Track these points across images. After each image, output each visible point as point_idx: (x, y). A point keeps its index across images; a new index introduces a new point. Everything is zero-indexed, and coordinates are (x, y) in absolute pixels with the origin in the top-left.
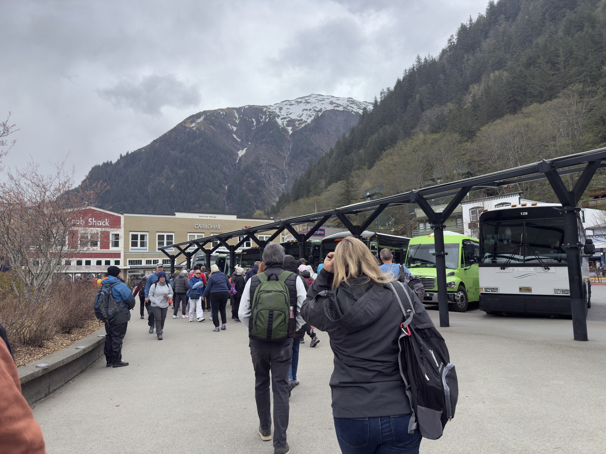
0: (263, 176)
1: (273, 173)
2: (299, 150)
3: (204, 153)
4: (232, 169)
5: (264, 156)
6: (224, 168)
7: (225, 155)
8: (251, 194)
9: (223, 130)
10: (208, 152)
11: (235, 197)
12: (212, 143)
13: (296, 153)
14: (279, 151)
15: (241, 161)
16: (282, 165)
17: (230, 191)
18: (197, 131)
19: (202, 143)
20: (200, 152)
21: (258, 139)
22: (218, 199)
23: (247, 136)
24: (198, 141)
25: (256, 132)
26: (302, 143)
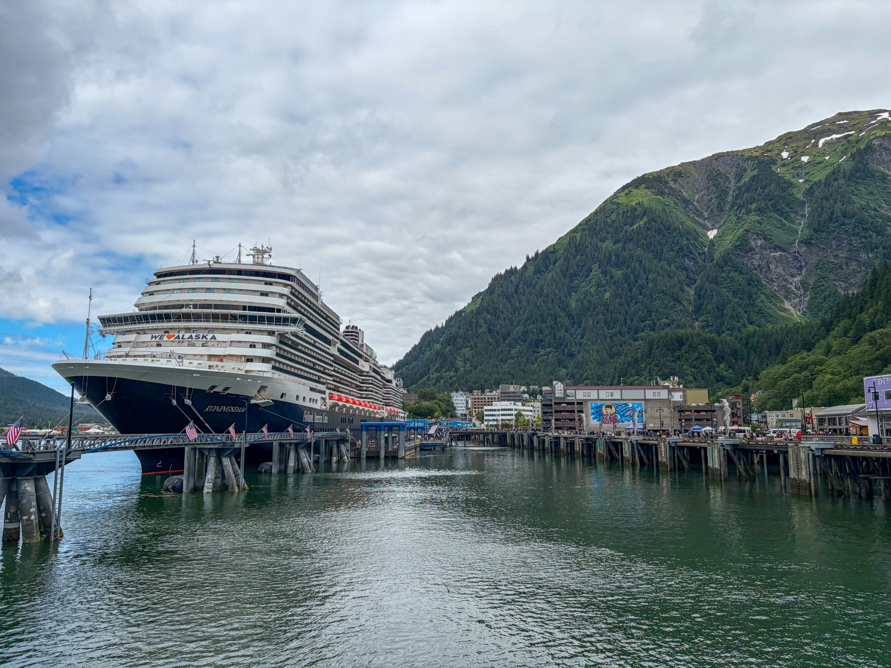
0: (756, 267)
1: (775, 260)
2: (825, 216)
3: (652, 239)
4: (699, 260)
5: (757, 234)
6: (686, 260)
7: (687, 239)
8: (737, 300)
9: (678, 199)
10: (658, 238)
11: (710, 307)
12: (664, 222)
13: (819, 222)
14: (785, 222)
15: (714, 245)
16: (793, 243)
17: (699, 296)
18: (638, 206)
19: (647, 225)
20: (646, 239)
21: (740, 207)
22: (681, 311)
23: (719, 203)
24: (641, 223)
25: (737, 196)
26: (831, 201)
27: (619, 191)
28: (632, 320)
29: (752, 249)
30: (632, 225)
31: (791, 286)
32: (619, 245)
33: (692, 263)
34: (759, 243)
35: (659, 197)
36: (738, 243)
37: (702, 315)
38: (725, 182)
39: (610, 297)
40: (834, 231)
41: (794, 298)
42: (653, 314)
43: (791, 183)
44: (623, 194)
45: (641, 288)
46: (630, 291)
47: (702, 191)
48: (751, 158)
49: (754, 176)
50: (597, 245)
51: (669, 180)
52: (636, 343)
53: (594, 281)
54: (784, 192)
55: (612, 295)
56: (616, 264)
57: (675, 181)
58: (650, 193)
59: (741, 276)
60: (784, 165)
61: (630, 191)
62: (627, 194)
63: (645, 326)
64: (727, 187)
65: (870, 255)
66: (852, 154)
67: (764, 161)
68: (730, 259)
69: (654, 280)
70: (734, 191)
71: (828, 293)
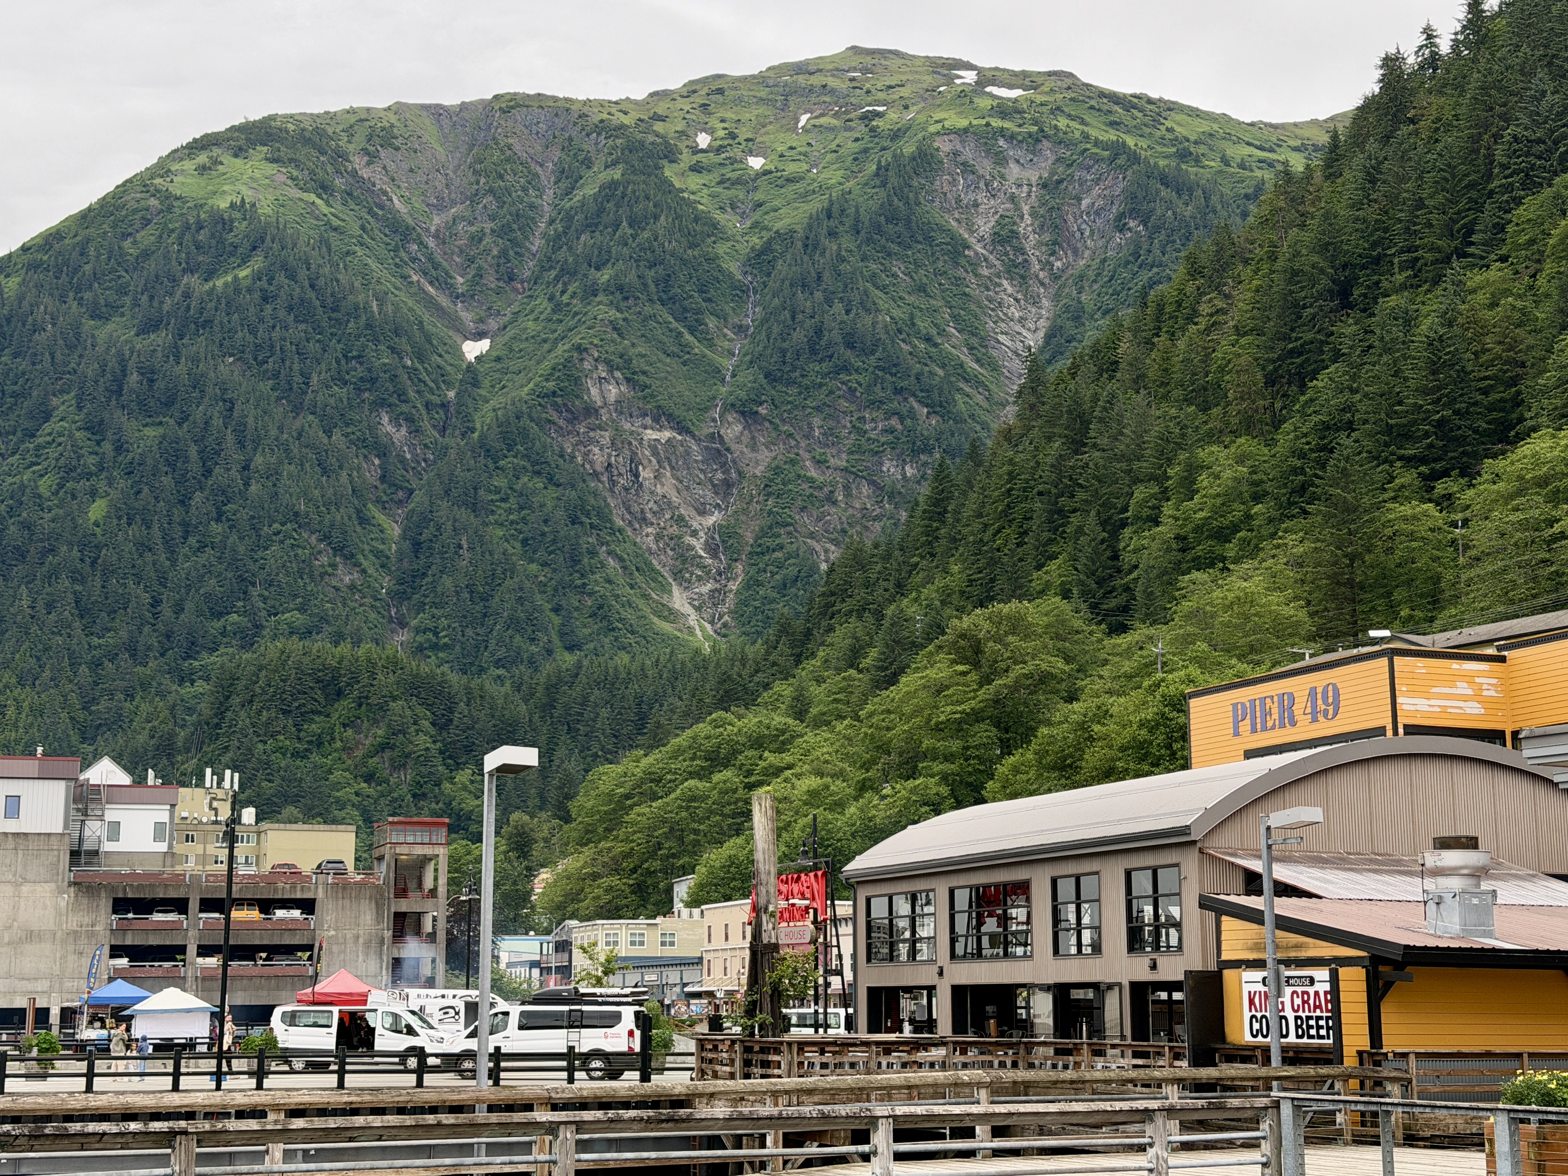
0: (599, 468)
1: (655, 453)
2: (799, 336)
3: (276, 334)
4: (426, 425)
5: (608, 362)
6: (385, 419)
7: (393, 349)
8: (534, 567)
9: (375, 216)
10: (298, 331)
11: (447, 582)
12: (321, 282)
13: (784, 352)
14: (688, 337)
15: (476, 384)
16: (706, 409)
17: (417, 546)
18: (237, 215)
19: (264, 283)
20: (253, 332)
21: (567, 272)
22: (352, 587)
23: (504, 253)
24: (242, 274)
25: (558, 237)
26: (818, 295)
27: (175, 155)
28: (179, 609)
29: (591, 411)
30: (210, 275)
31: (693, 541)
32: (161, 338)
33: (404, 431)
34: (613, 392)
35: (312, 197)
36: (551, 385)
37: (420, 608)
38: (524, 189)
39: (108, 517)
40: (821, 385)
41: (699, 578)
42: (255, 592)
43: (715, 225)
44: (189, 165)
45: (223, 496)
46: (184, 501)
47: (453, 203)
48: (602, 127)
49: (613, 185)
50: (77, 328)
51: (351, 148)
52: (187, 690)
53: (53, 453)
54: (693, 246)
55: (115, 512)
56: (142, 404)
57: (372, 157)
58: (283, 178)
59: (552, 493)
60: (696, 169)
61: (216, 162)
62: (202, 169)
63: (224, 634)
64: (532, 206)
65: (909, 471)
66: (879, 169)
67: (642, 143)
68: (524, 433)
69: (272, 474)
70: (552, 222)
71: (792, 571)
